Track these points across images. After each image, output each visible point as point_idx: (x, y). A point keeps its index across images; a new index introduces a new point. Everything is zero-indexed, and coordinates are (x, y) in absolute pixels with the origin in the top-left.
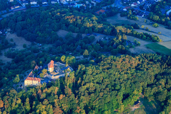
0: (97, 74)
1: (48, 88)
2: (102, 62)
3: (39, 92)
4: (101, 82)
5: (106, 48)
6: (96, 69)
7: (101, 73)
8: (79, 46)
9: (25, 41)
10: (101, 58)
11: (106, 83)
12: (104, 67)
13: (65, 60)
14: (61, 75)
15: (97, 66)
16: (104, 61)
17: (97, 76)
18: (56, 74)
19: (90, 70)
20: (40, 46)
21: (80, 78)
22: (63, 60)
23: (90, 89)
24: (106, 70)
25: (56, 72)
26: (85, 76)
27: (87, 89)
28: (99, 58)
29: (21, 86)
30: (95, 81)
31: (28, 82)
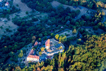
0: (83, 53)
1: (45, 67)
2: (87, 41)
3: (38, 69)
4: (86, 60)
5: (89, 23)
6: (83, 49)
7: (86, 52)
8: (68, 21)
9: (28, 7)
10: (87, 37)
11: (90, 62)
12: (89, 47)
13: (59, 38)
14: (55, 53)
15: (83, 46)
16: (89, 40)
17: (83, 56)
18: (51, 51)
19: (78, 50)
20: (39, 14)
21: (70, 57)
22: (57, 38)
23: (78, 67)
24: (90, 49)
25: (51, 49)
26: (74, 56)
27: (76, 67)
28: (85, 36)
29: (24, 60)
30: (82, 60)
31: (29, 59)
